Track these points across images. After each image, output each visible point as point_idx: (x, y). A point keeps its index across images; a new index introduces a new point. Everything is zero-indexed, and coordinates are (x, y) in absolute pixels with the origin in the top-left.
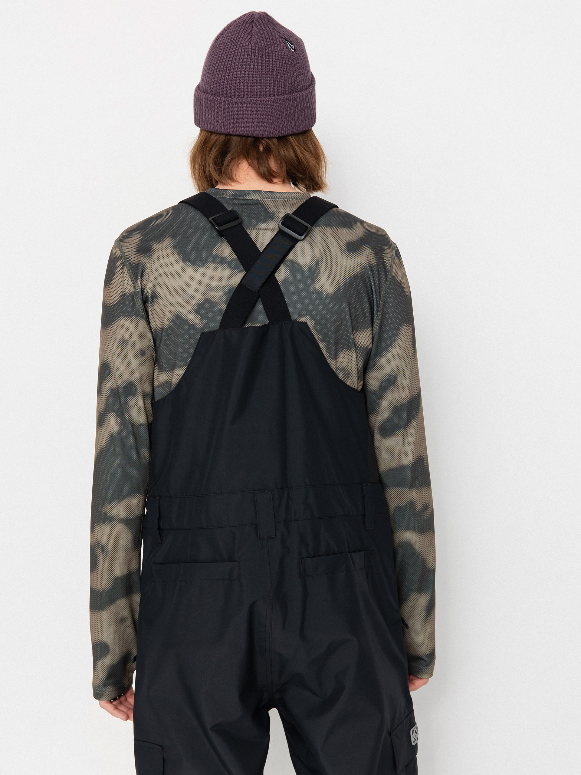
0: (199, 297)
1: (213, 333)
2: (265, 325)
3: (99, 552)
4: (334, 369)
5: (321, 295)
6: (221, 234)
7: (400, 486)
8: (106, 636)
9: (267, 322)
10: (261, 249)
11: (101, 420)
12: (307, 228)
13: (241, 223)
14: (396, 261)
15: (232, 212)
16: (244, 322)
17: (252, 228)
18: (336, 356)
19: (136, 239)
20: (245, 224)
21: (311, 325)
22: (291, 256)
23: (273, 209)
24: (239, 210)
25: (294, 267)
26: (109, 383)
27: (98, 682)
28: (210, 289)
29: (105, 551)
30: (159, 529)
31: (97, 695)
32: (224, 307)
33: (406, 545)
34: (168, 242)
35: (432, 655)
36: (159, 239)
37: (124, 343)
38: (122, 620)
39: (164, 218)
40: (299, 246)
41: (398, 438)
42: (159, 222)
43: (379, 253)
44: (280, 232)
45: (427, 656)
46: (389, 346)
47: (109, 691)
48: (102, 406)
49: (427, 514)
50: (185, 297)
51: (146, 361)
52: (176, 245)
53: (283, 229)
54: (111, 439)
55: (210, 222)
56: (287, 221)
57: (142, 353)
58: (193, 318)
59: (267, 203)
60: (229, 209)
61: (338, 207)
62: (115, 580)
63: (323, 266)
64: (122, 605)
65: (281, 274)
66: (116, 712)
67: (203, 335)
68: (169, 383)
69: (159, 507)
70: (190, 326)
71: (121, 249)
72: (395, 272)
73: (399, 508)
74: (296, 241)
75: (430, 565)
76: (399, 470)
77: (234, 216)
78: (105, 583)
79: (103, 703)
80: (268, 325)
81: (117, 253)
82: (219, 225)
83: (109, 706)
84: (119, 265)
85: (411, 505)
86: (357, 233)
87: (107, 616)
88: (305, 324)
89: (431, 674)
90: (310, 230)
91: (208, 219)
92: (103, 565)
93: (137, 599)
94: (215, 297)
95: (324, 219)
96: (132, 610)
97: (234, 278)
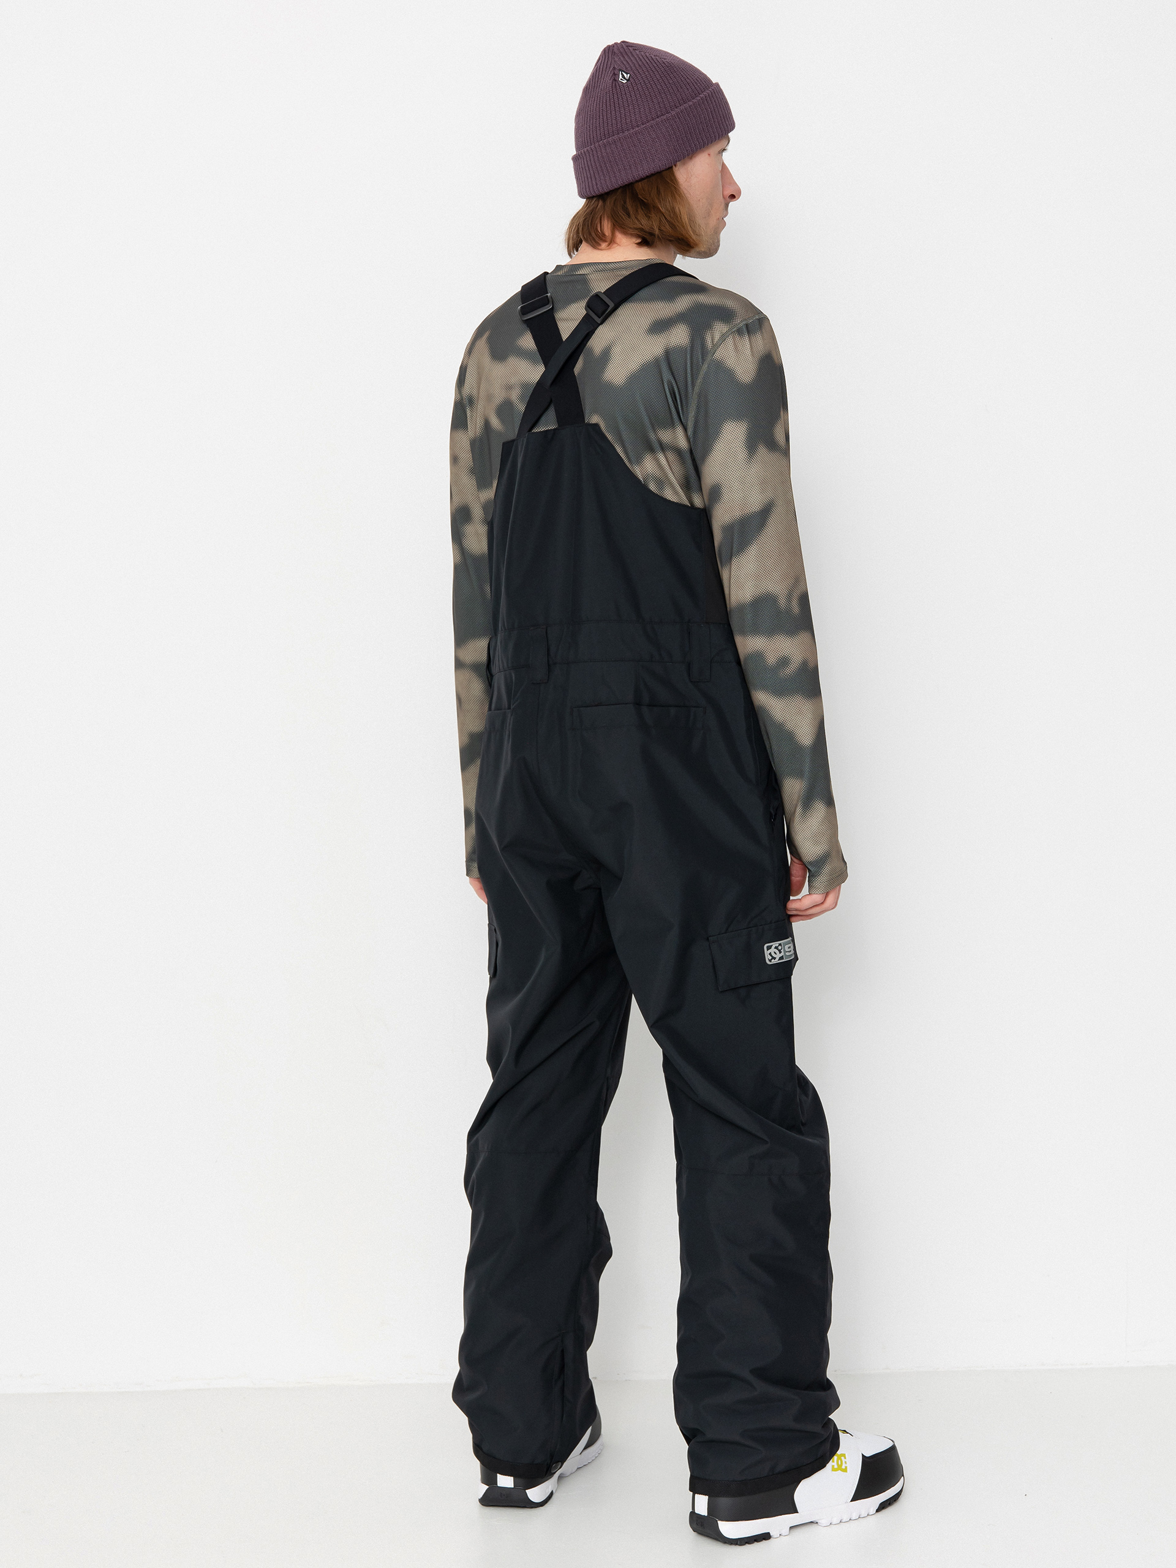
0: (500, 397)
1: (514, 439)
2: (552, 430)
4: (641, 479)
5: (610, 387)
6: (529, 324)
7: (749, 631)
9: (556, 425)
12: (609, 306)
13: (554, 307)
14: (730, 340)
16: (533, 426)
17: (560, 310)
18: (639, 462)
20: (557, 309)
21: (603, 427)
22: (591, 343)
23: (594, 285)
25: (589, 355)
32: (522, 408)
33: (763, 709)
34: (486, 336)
37: (455, 460)
40: (600, 330)
41: (733, 568)
43: (698, 332)
44: (584, 318)
46: (708, 448)
49: (788, 671)
50: (492, 397)
52: (490, 339)
53: (589, 312)
56: (594, 303)
58: (496, 423)
59: (593, 277)
63: (617, 351)
65: (579, 366)
67: (506, 443)
74: (598, 325)
75: (801, 740)
77: (545, 301)
80: (556, 429)
85: (758, 656)
88: (597, 426)
90: (614, 309)
94: (515, 397)
97: (534, 372)
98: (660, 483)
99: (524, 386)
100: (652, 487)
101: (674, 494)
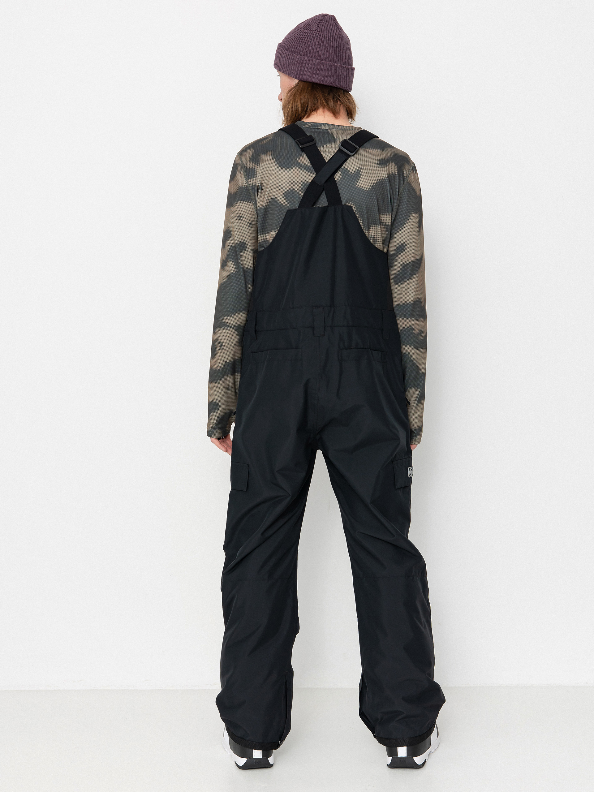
0: (286, 187)
1: (295, 210)
2: (325, 207)
3: (218, 346)
4: (368, 236)
5: (361, 190)
6: (303, 150)
7: (405, 316)
8: (217, 398)
9: (327, 204)
10: (327, 161)
11: (224, 265)
12: (357, 148)
13: (315, 144)
14: (412, 173)
15: (311, 136)
16: (314, 203)
17: (322, 146)
18: (368, 229)
19: (250, 152)
20: (317, 145)
21: (354, 208)
22: (345, 166)
23: (336, 136)
24: (315, 136)
25: (346, 171)
26: (230, 242)
27: (211, 426)
28: (293, 183)
29: (221, 345)
30: (256, 331)
31: (210, 434)
32: (302, 194)
33: (407, 355)
34: (269, 154)
35: (420, 429)
36: (264, 153)
37: (240, 217)
38: (228, 389)
39: (268, 140)
40: (351, 159)
41: (405, 285)
42: (265, 142)
43: (400, 168)
44: (340, 151)
45: (416, 430)
46: (402, 225)
47: (217, 432)
48: (225, 256)
49: (422, 337)
50: (279, 187)
51: (252, 230)
52: (274, 156)
53: (341, 149)
54: (230, 276)
55: (297, 142)
56: (344, 143)
57: (250, 224)
58: (281, 200)
59: (332, 131)
60: (308, 134)
61: (379, 138)
62: (226, 364)
63: (363, 172)
64: (229, 379)
65: (338, 176)
66: (220, 446)
67: (289, 211)
68: (265, 241)
69: (256, 317)
70: (281, 206)
71: (241, 159)
72: (411, 179)
73: (404, 330)
74: (349, 156)
75: (422, 370)
76: (404, 306)
77: (311, 139)
78: (219, 365)
79: (213, 439)
80: (328, 206)
81: (239, 161)
82: (301, 144)
83: (217, 442)
84: (239, 168)
85: (411, 329)
86: (387, 154)
87: (220, 386)
88: (351, 207)
89: (419, 442)
90: (358, 150)
91: (295, 140)
92: (219, 354)
93: (238, 377)
94: (296, 188)
95: (367, 144)
96: (235, 383)
97: (309, 177)
98: (375, 240)
99: (304, 183)
100: (372, 241)
101: (379, 245)
